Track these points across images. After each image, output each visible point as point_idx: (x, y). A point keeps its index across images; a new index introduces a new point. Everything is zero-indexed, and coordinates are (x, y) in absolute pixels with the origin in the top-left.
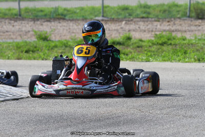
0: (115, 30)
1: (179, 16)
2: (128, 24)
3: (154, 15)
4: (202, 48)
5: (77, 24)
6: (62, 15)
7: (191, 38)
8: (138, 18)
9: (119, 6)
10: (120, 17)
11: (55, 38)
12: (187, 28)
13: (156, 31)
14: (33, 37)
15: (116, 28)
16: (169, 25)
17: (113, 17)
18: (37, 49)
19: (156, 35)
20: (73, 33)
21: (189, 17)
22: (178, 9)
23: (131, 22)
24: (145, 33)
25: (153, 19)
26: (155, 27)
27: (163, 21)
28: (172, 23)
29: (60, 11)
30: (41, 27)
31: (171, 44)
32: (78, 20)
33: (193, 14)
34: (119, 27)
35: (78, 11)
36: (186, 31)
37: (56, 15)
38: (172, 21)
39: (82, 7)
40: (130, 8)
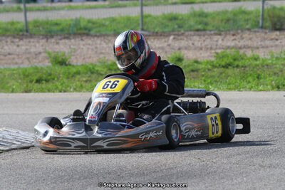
0: (159, 48)
1: (247, 27)
2: (178, 40)
3: (213, 26)
4: (282, 71)
5: (107, 41)
6: (86, 29)
7: (266, 56)
8: (191, 31)
9: (164, 14)
10: (166, 30)
11: (77, 61)
12: (259, 43)
13: (216, 49)
14: (47, 61)
15: (160, 46)
16: (235, 39)
17: (156, 30)
18: (52, 77)
19: (217, 53)
20: (101, 53)
21: (262, 27)
22: (247, 17)
23: (182, 37)
24: (201, 51)
25: (212, 32)
26: (215, 43)
27: (226, 34)
28: (239, 36)
29: (83, 24)
30: (56, 46)
31: (237, 66)
32: (108, 35)
33: (268, 24)
34: (166, 44)
35: (107, 23)
36: (258, 48)
37: (77, 30)
38: (238, 34)
39: (113, 18)
40: (180, 17)
